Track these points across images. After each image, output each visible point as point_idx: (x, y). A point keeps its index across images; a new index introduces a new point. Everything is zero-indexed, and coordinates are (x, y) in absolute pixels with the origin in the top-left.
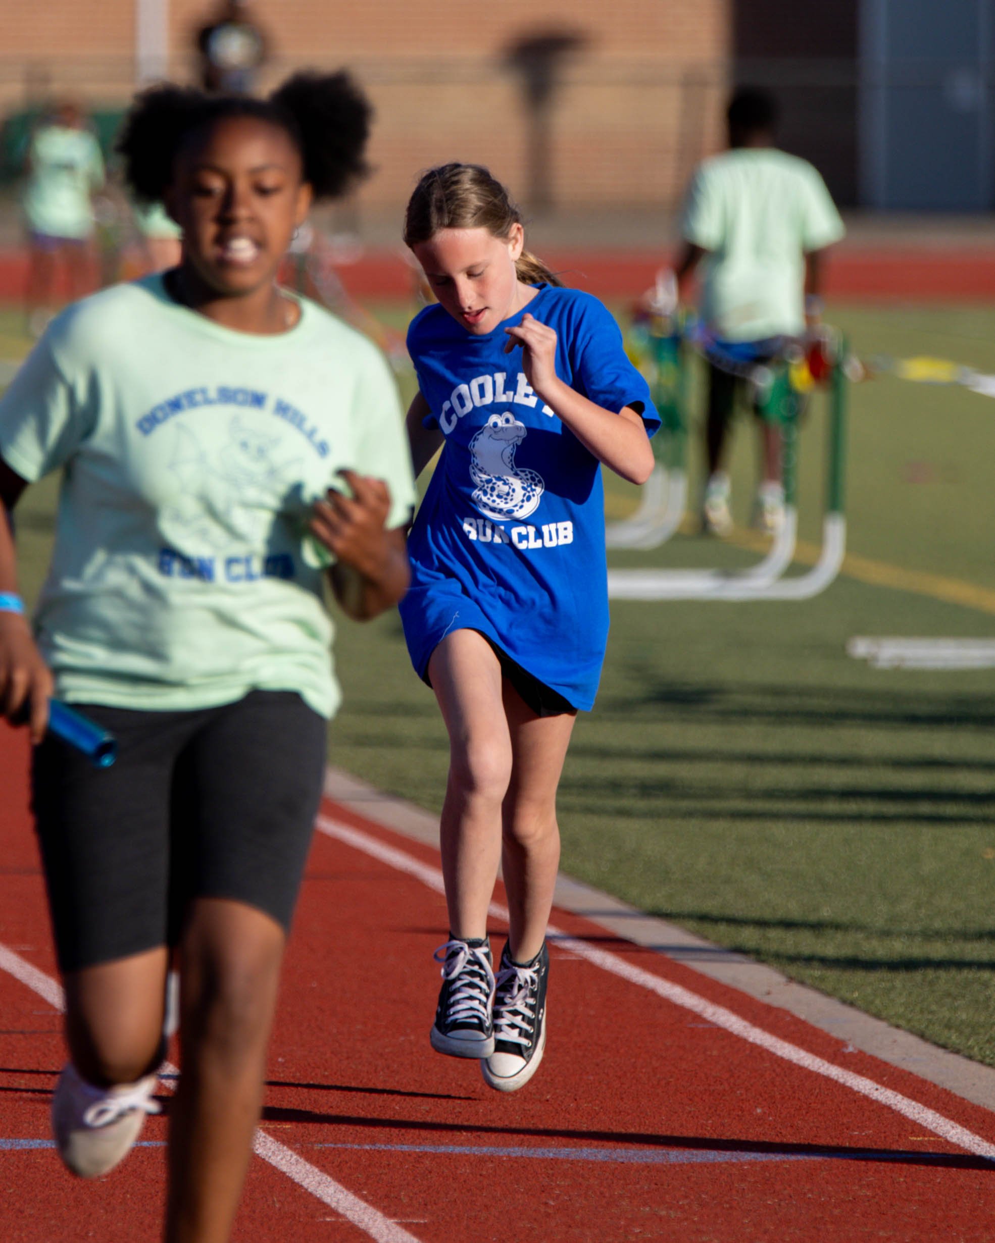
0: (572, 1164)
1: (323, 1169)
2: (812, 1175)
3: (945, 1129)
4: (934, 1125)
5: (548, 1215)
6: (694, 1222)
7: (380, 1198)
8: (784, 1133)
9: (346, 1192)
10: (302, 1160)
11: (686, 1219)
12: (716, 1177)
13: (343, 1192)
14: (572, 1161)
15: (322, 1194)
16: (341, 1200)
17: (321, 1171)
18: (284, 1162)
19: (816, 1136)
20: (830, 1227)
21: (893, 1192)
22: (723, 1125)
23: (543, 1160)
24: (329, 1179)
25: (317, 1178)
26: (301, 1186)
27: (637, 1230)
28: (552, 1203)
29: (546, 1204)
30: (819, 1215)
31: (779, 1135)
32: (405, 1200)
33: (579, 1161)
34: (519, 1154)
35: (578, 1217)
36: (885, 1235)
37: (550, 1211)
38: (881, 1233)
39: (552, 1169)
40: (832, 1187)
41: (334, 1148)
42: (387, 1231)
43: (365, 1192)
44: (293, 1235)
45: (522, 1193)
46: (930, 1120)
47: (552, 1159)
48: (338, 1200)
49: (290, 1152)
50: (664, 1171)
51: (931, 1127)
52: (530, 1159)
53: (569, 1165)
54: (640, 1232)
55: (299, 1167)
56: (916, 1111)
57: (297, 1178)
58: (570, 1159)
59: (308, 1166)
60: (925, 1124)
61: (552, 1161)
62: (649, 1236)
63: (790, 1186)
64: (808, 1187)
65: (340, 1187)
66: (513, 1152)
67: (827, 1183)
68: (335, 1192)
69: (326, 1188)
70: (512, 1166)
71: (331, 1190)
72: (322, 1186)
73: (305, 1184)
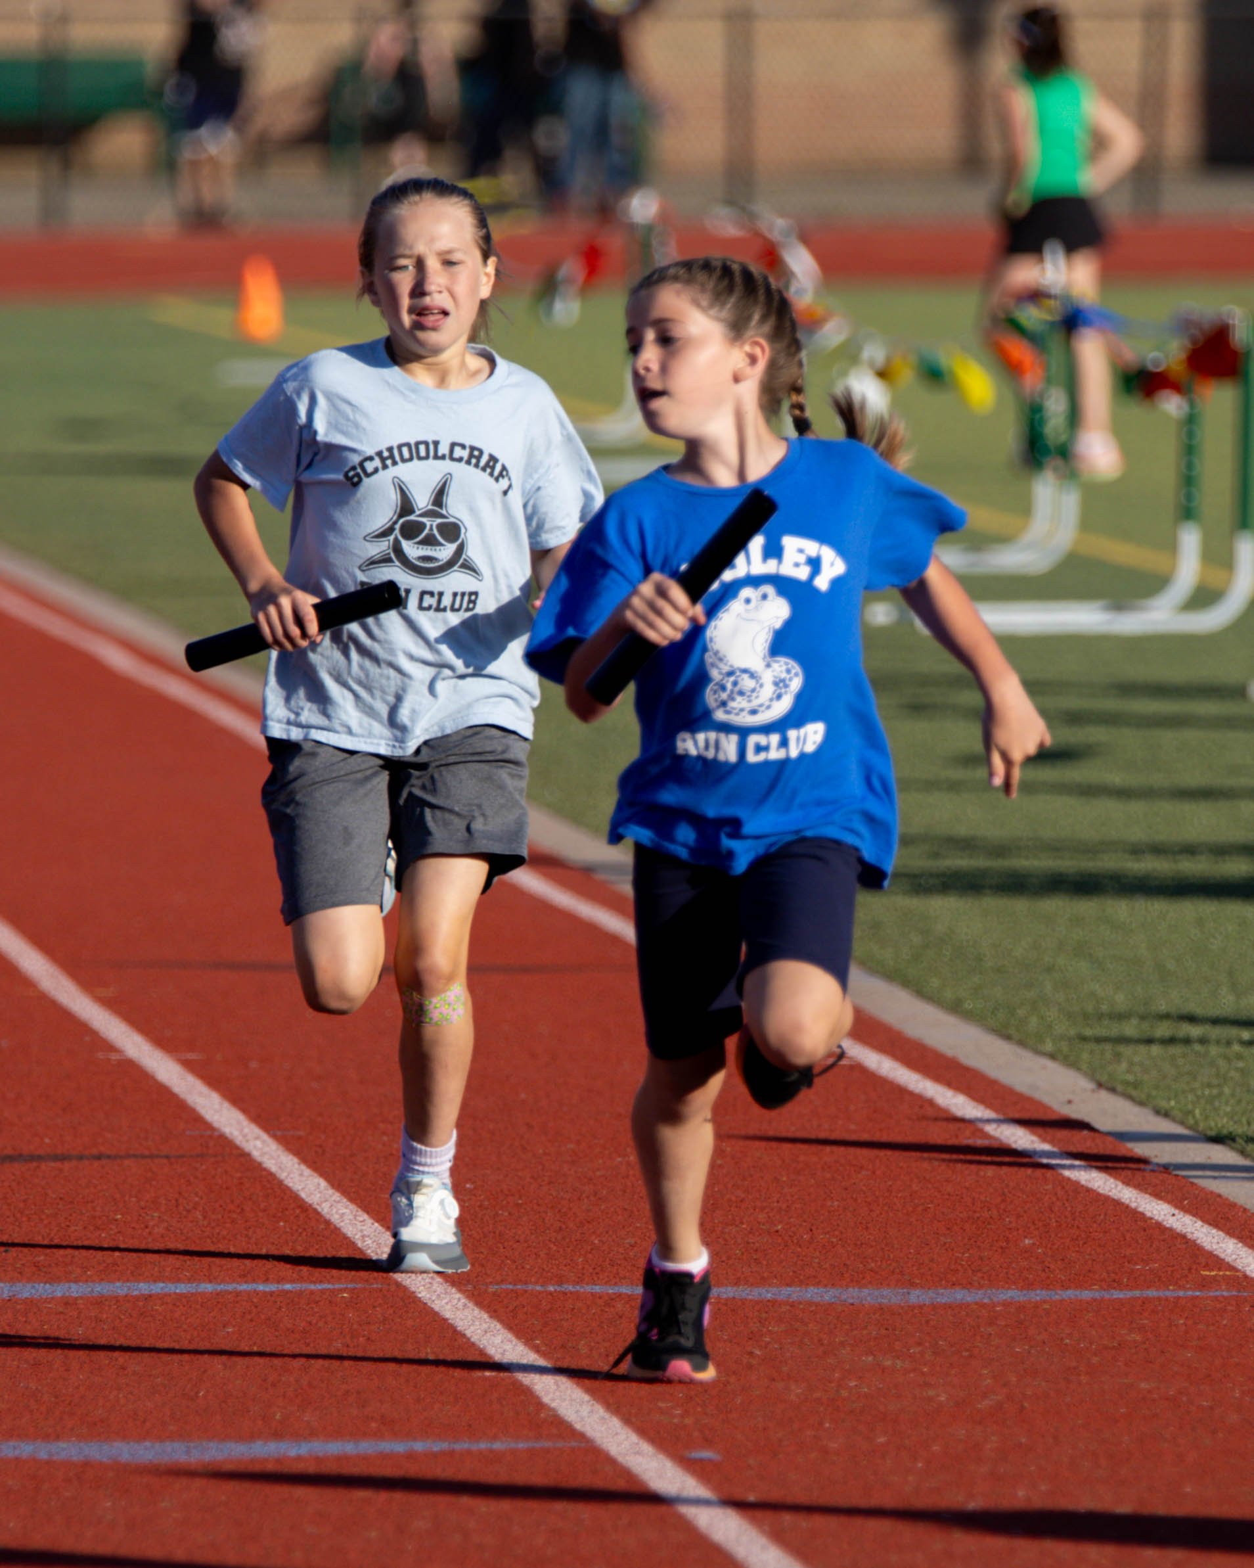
0: (791, 1306)
1: (494, 1313)
2: (1075, 1317)
3: (1246, 1261)
4: (1234, 1257)
5: (750, 1367)
6: (923, 1374)
7: (555, 1348)
8: (1052, 1266)
9: (515, 1340)
10: (471, 1305)
11: (914, 1370)
12: (959, 1321)
13: (511, 1342)
14: (793, 1302)
15: (486, 1344)
16: (508, 1351)
17: (491, 1317)
18: (448, 1307)
19: (1090, 1271)
20: (1084, 1379)
21: (1168, 1337)
22: (981, 1258)
23: (758, 1302)
24: (499, 1326)
25: (485, 1326)
26: (464, 1335)
27: (853, 1384)
28: (758, 1352)
29: (751, 1354)
30: (1074, 1364)
31: (1047, 1270)
32: (584, 1351)
33: (800, 1303)
34: (731, 1295)
35: (785, 1369)
36: (1147, 1386)
37: (754, 1362)
38: (1143, 1385)
39: (766, 1312)
40: (1096, 1331)
41: (512, 1290)
42: (555, 1387)
43: (538, 1342)
44: (441, 1393)
45: (725, 1341)
46: (1229, 1251)
47: (769, 1301)
48: (504, 1351)
49: (458, 1295)
50: (899, 1314)
51: (1229, 1259)
52: (744, 1301)
53: (788, 1307)
54: (856, 1386)
55: (466, 1312)
56: (1215, 1240)
57: (461, 1325)
58: (791, 1300)
59: (477, 1311)
60: (1222, 1256)
61: (768, 1304)
62: (866, 1390)
63: (1046, 1330)
64: (1067, 1331)
65: (510, 1336)
66: (724, 1293)
67: (1091, 1327)
68: (502, 1342)
69: (492, 1337)
70: (719, 1309)
71: (497, 1340)
72: (488, 1334)
73: (468, 1333)
